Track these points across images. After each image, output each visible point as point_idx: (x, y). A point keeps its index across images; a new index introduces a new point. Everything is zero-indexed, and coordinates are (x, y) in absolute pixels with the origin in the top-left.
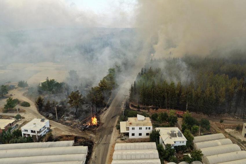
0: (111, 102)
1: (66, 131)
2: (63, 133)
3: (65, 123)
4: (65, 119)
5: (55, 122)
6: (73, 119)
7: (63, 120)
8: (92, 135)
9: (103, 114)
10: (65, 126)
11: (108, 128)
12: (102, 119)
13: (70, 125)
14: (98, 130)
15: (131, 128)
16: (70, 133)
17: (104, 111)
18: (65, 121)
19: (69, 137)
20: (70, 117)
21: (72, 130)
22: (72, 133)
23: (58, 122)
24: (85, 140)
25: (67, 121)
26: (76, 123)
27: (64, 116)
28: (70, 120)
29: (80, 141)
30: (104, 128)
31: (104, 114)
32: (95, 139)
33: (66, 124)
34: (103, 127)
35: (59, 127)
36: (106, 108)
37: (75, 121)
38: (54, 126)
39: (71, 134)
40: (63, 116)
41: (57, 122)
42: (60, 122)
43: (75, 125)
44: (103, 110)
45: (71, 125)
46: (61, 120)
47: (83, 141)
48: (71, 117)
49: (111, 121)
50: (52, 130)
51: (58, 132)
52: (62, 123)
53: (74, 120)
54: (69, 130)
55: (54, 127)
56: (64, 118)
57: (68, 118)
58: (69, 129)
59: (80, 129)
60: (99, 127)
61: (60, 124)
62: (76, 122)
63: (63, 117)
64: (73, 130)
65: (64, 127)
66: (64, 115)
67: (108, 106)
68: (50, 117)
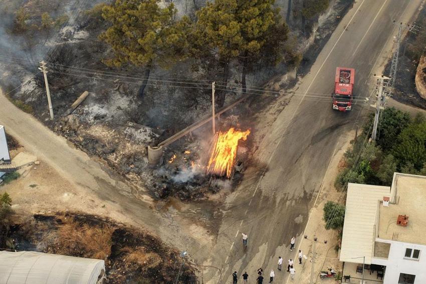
0: (329, 36)
1: (79, 188)
2: (66, 197)
3: (85, 139)
4: (88, 114)
5: (39, 125)
6: (124, 124)
7: (81, 123)
8: (198, 232)
9: (275, 107)
10: (84, 157)
11: (283, 201)
12: (265, 140)
13: (104, 155)
14: (234, 207)
15: (398, 249)
16: (98, 201)
17: (282, 92)
18: (87, 125)
19: (86, 227)
20: (113, 108)
21: (108, 184)
22: (108, 204)
23: (53, 129)
24: (158, 261)
25: (98, 131)
26: (135, 147)
27: (86, 98)
28: (112, 125)
29: (134, 262)
30: (267, 199)
31: (280, 111)
32: (208, 263)
33: (90, 145)
34: (260, 192)
35: (54, 158)
36: (293, 75)
37: (131, 136)
38: (33, 148)
39: (99, 211)
40: (83, 96)
41: (50, 125)
42: (61, 132)
43: (129, 157)
44: (277, 86)
45: (112, 157)
46: (71, 118)
47: (150, 261)
48: (119, 108)
49: (304, 161)
50: (20, 172)
51: (44, 189)
52: (69, 133)
53: (128, 131)
54: (95, 185)
55: (32, 153)
56: (86, 108)
57: (103, 111)
58: (97, 179)
59: (149, 182)
60: (241, 187)
61: (61, 140)
62: (136, 142)
63: (82, 104)
64: (113, 188)
65: (78, 159)
66: (86, 93)
67: (306, 63)
68: (24, 97)
